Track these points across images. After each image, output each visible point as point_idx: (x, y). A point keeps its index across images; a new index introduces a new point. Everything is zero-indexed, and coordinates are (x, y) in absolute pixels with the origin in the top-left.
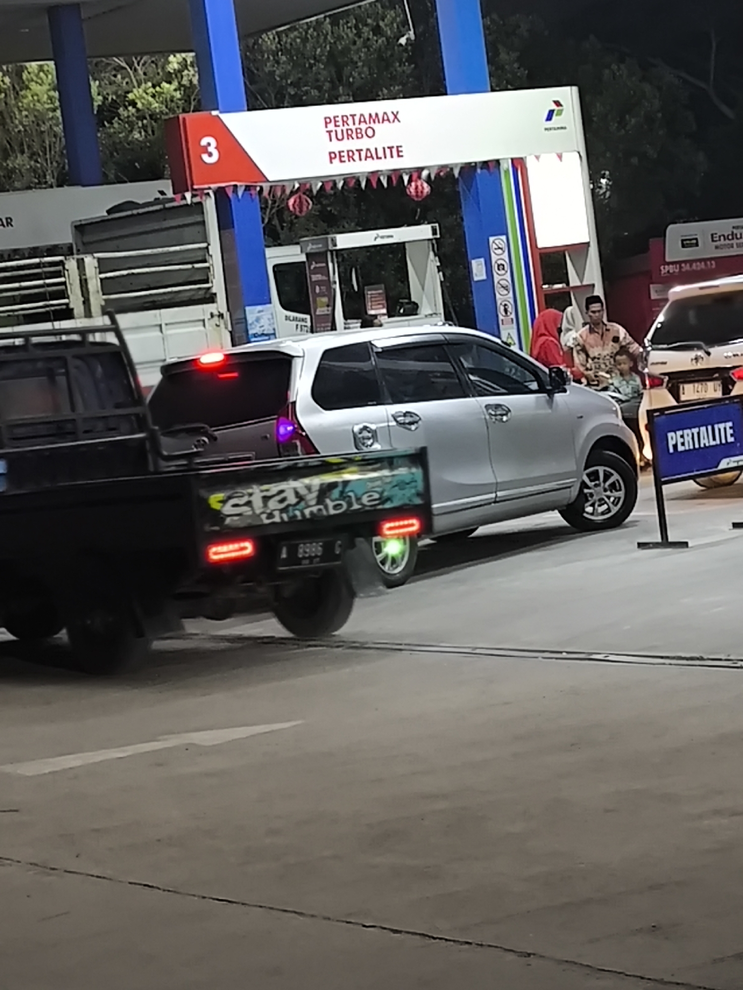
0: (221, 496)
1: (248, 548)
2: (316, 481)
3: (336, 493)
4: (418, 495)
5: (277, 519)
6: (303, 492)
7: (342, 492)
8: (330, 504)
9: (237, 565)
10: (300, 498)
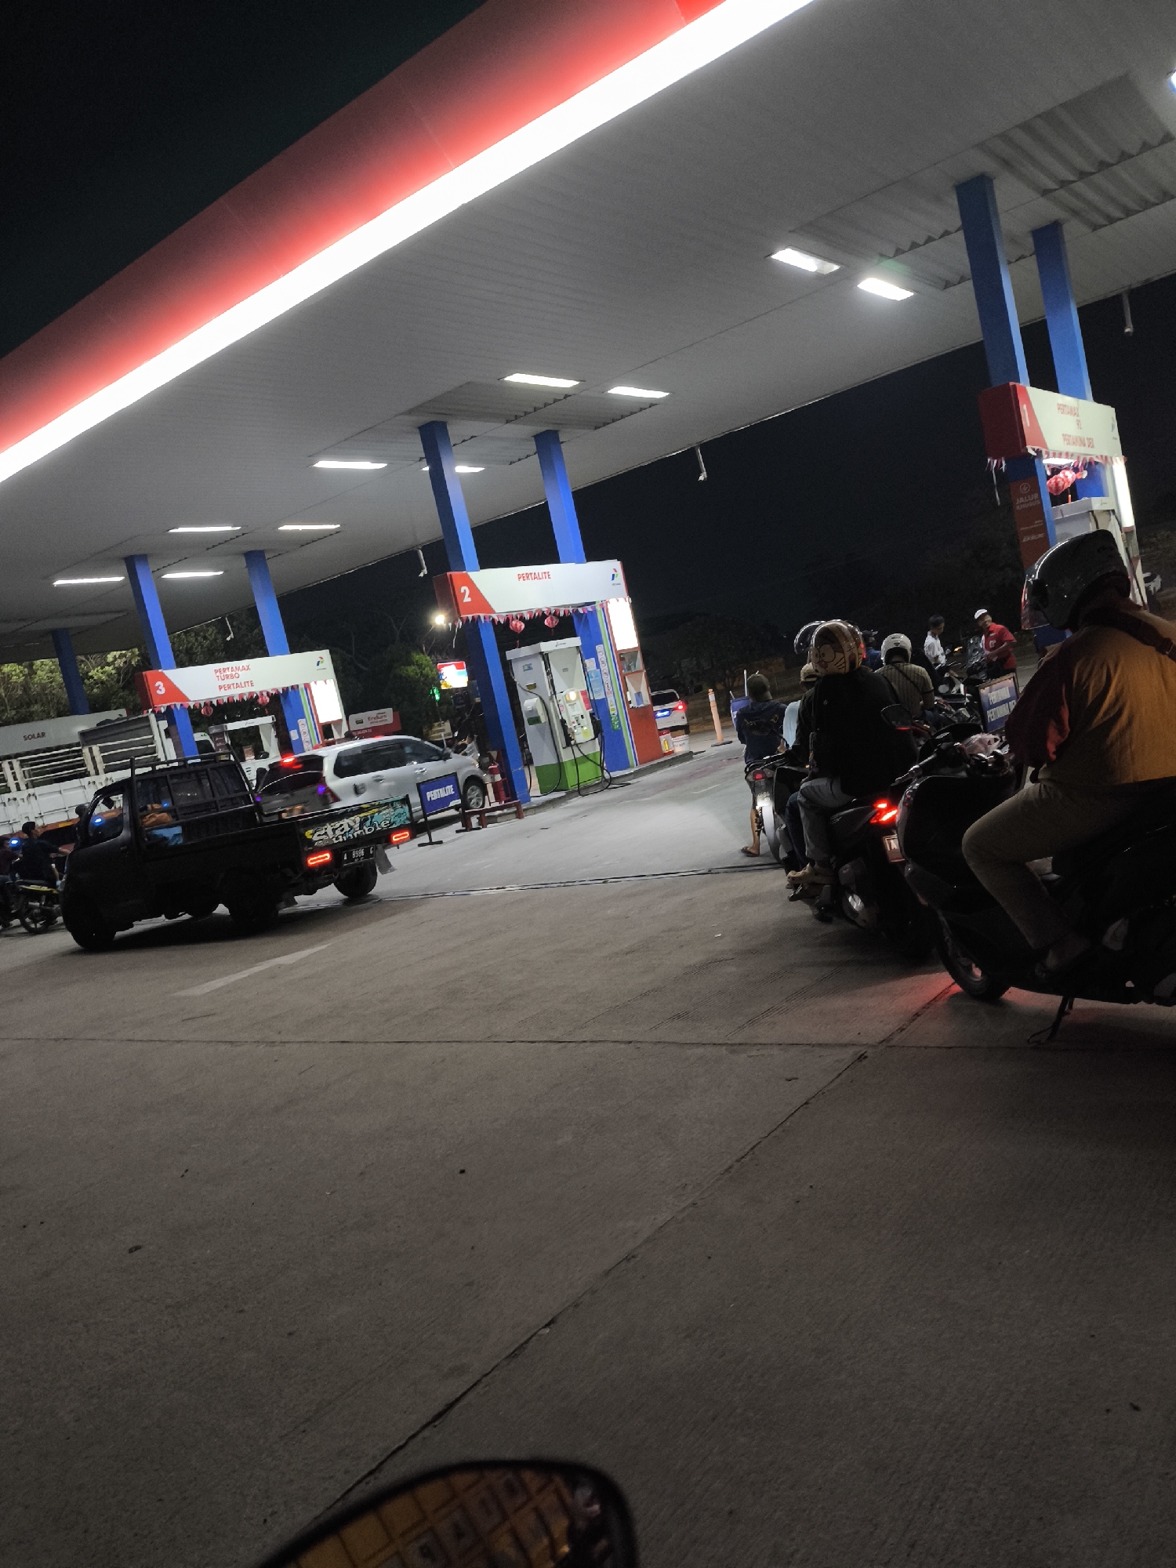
0: (311, 831)
1: (327, 856)
2: (357, 818)
3: (368, 823)
4: (407, 819)
5: (341, 840)
6: (352, 824)
7: (371, 822)
8: (366, 829)
9: (323, 866)
10: (351, 828)
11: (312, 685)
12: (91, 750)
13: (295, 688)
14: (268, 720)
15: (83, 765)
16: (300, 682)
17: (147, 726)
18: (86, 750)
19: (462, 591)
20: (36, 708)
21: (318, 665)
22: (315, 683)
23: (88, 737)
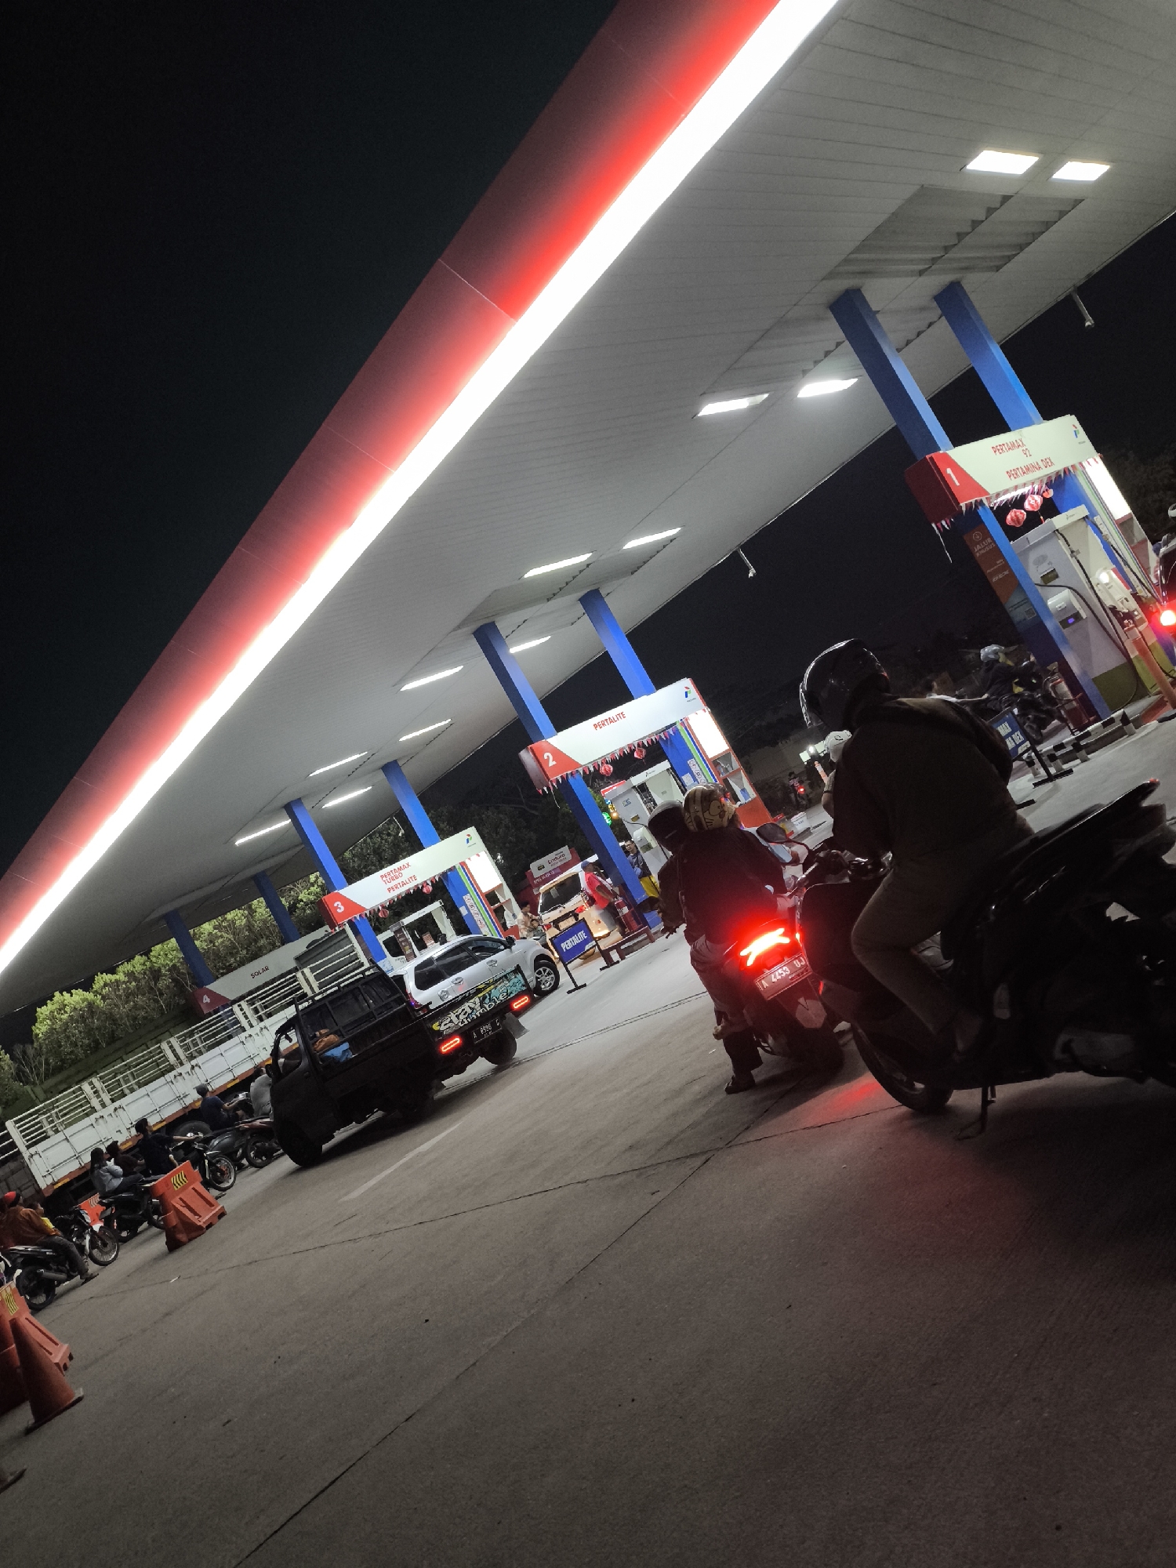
0: (437, 1023)
1: (457, 1040)
2: (476, 999)
3: (487, 1001)
4: (523, 986)
5: (466, 1022)
6: (472, 1006)
7: (490, 999)
8: (487, 1006)
9: (457, 1050)
10: (472, 1009)
11: (467, 862)
12: (303, 973)
13: (453, 869)
14: (437, 905)
15: (300, 988)
16: (456, 863)
17: (345, 938)
18: (299, 975)
19: (546, 758)
20: (262, 942)
21: (468, 842)
22: (469, 859)
23: (302, 960)
